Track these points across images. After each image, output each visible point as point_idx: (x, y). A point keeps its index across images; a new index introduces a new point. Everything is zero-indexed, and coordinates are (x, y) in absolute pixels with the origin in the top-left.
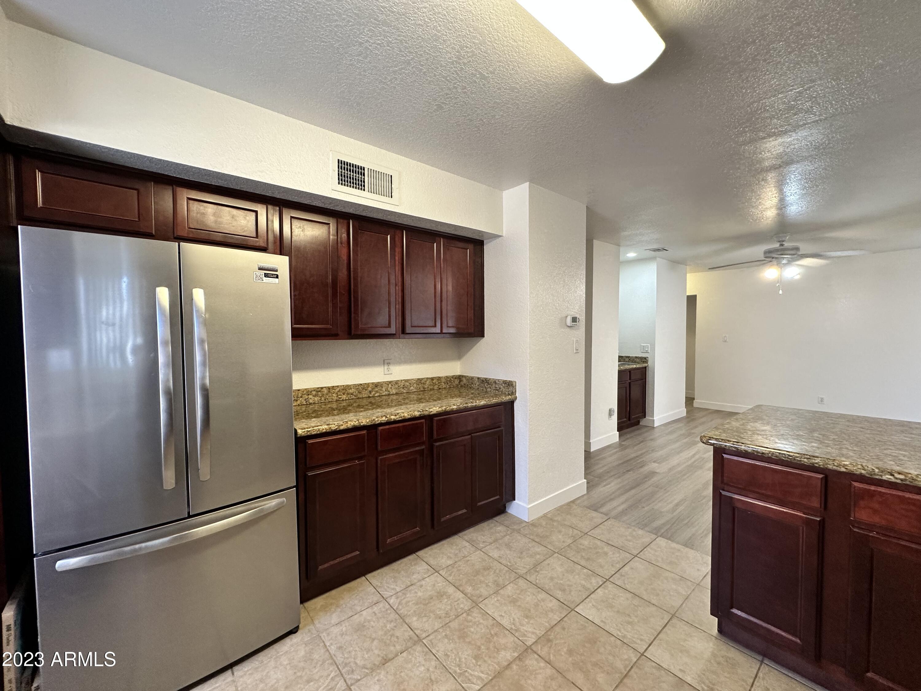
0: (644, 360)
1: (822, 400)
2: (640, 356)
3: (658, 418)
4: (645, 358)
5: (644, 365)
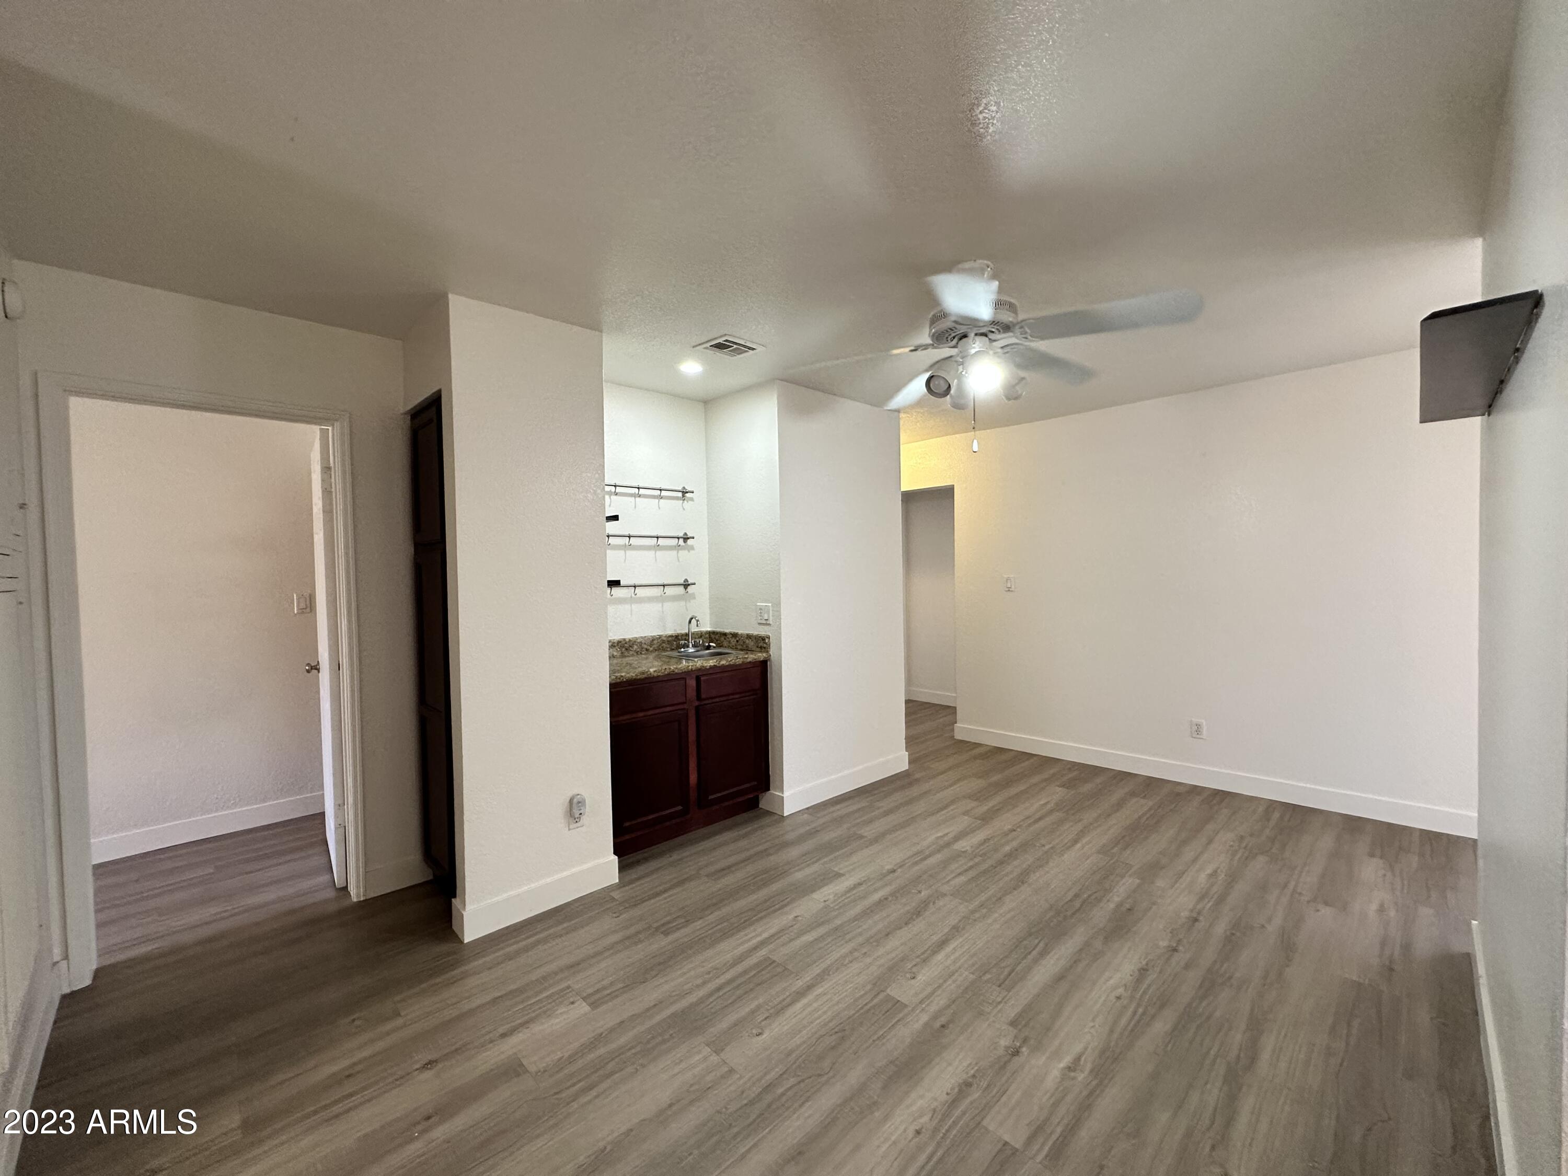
0: (761, 644)
1: (1198, 729)
2: (755, 633)
3: (792, 792)
4: (763, 639)
5: (761, 656)
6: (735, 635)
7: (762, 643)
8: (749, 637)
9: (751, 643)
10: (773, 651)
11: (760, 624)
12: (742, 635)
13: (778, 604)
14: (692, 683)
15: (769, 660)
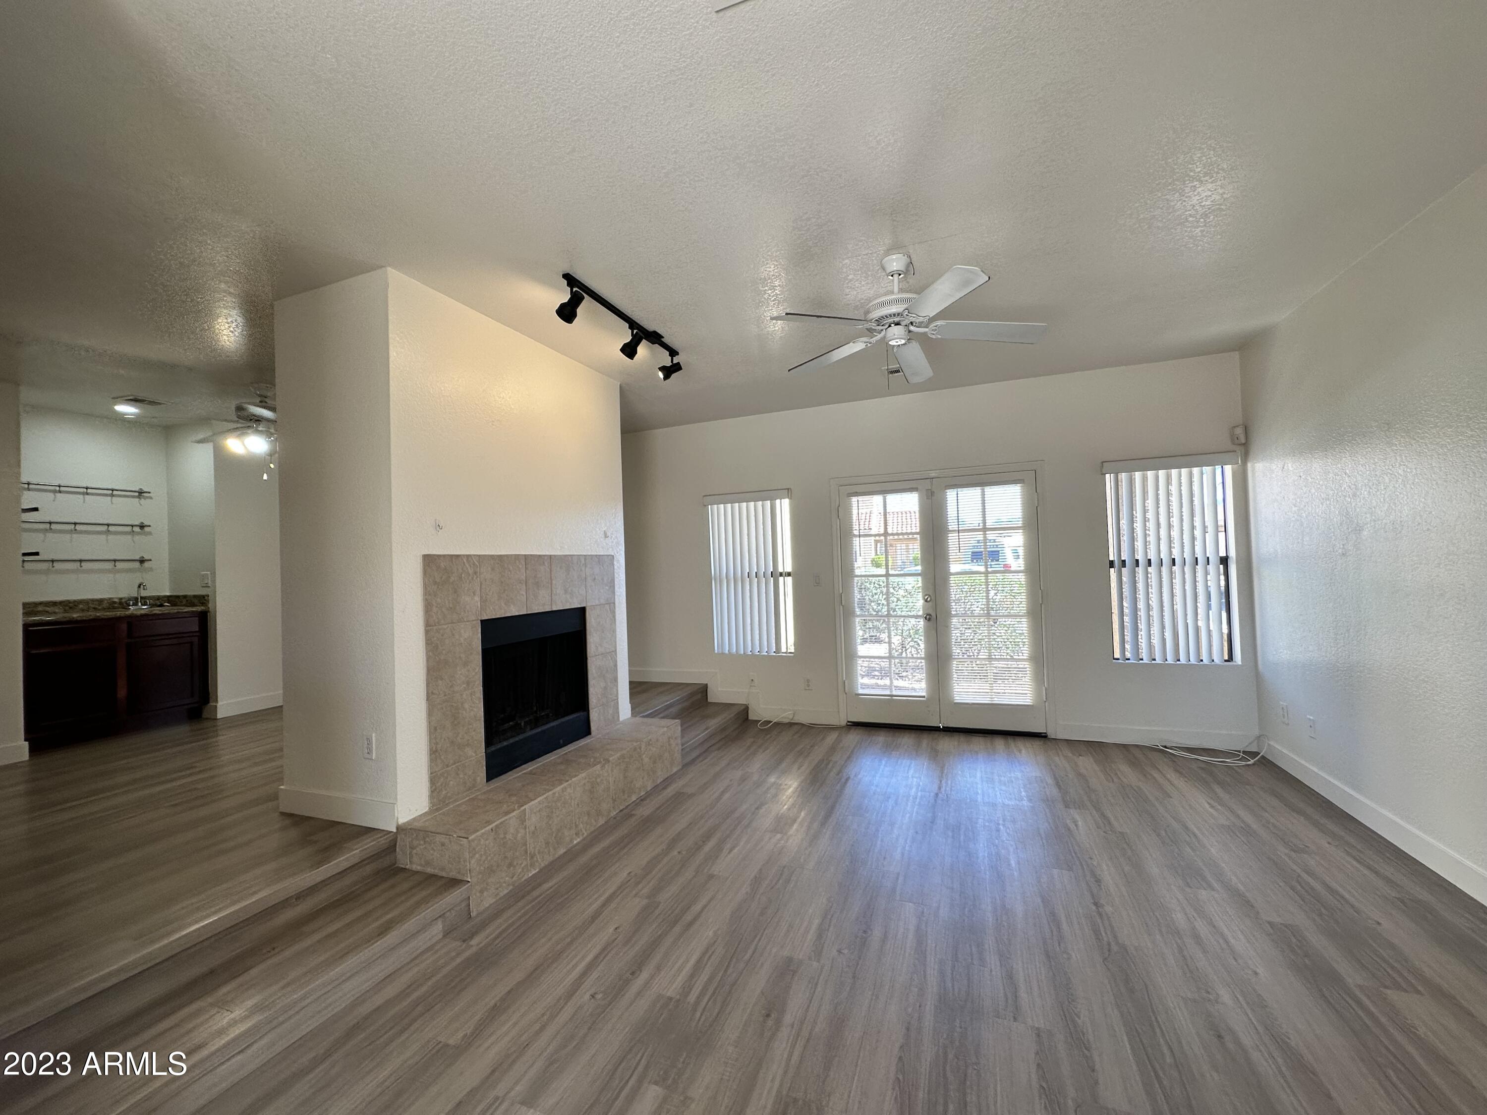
2: (199, 593)
6: (185, 597)
7: (203, 600)
8: (195, 596)
9: (196, 601)
10: (210, 605)
11: (203, 587)
12: (190, 596)
13: (214, 574)
14: (124, 627)
15: (208, 611)
